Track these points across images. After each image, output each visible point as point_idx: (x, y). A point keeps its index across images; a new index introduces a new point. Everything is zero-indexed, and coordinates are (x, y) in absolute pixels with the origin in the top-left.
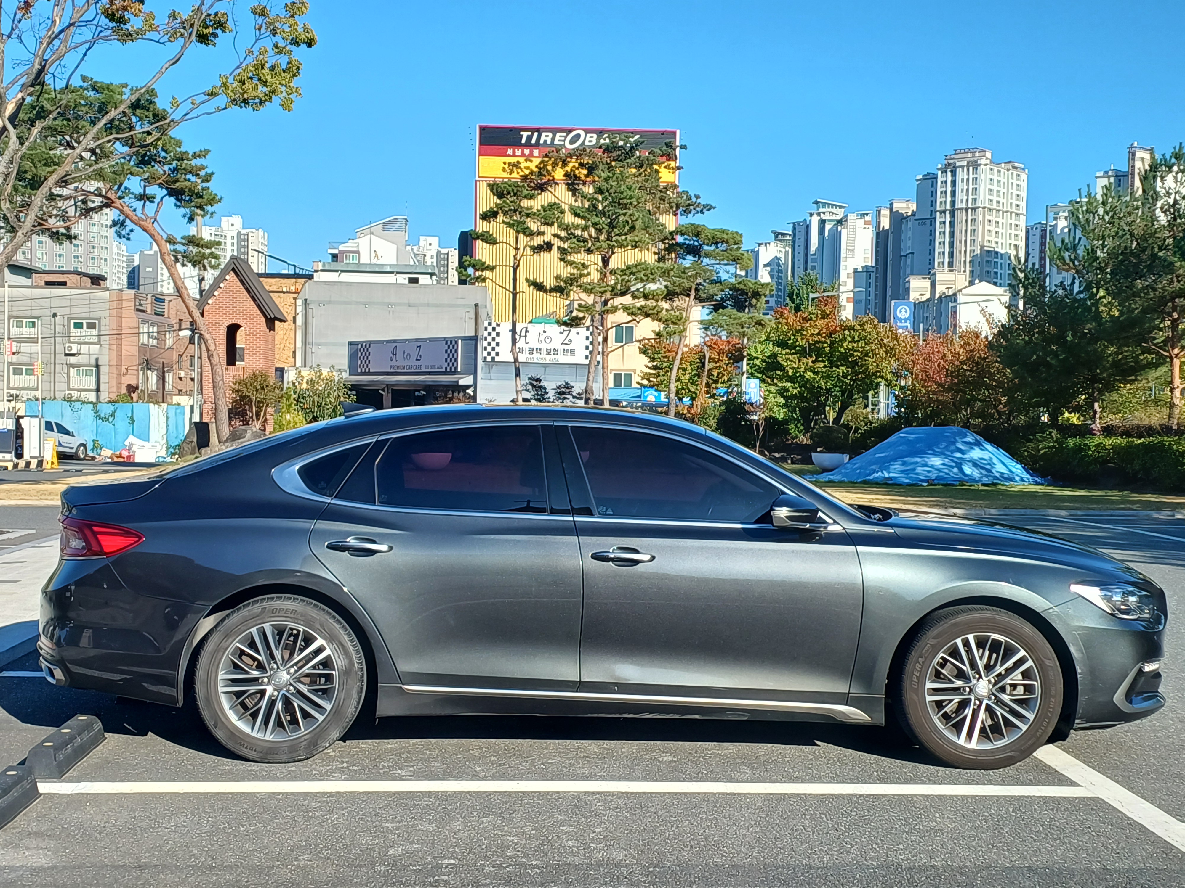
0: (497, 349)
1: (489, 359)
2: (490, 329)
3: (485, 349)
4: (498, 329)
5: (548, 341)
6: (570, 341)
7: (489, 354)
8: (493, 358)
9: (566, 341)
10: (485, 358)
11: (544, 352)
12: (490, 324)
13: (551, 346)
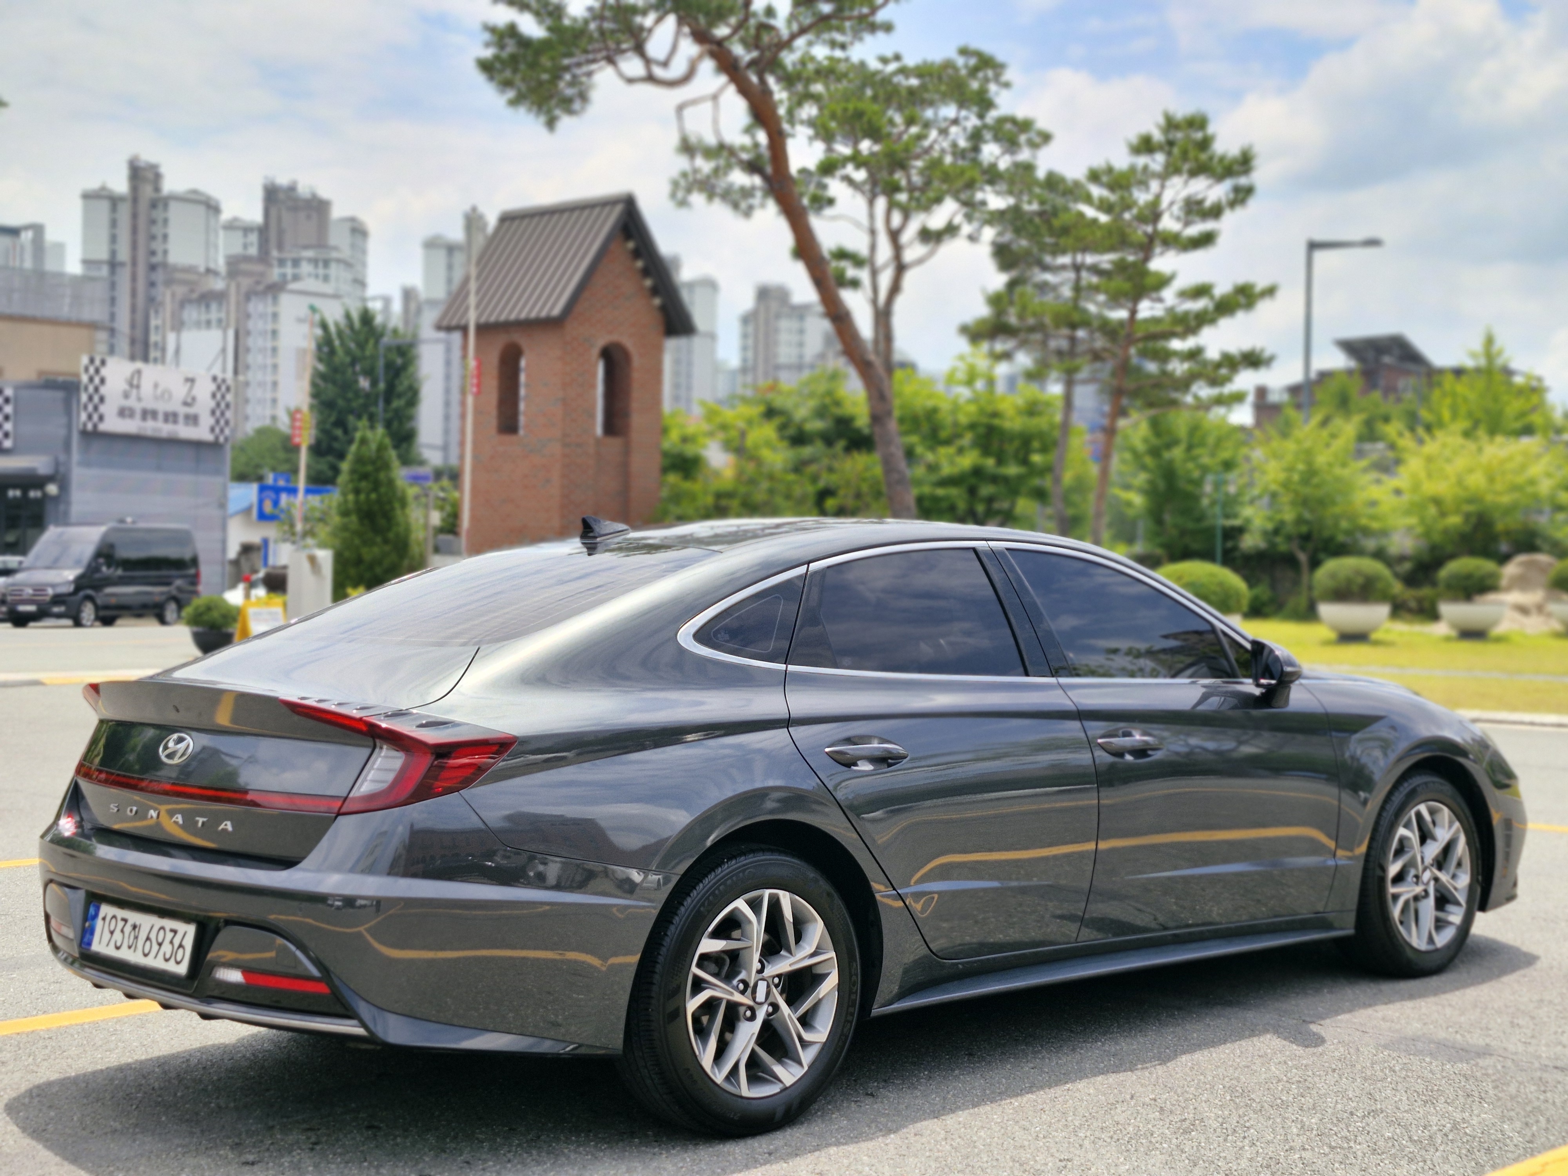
0: (103, 409)
1: (90, 427)
2: (92, 370)
3: (85, 407)
4: (104, 372)
5: (166, 396)
6: (194, 399)
7: (90, 417)
8: (95, 426)
9: (189, 400)
10: (85, 425)
11: (161, 417)
12: (92, 361)
13: (170, 407)
